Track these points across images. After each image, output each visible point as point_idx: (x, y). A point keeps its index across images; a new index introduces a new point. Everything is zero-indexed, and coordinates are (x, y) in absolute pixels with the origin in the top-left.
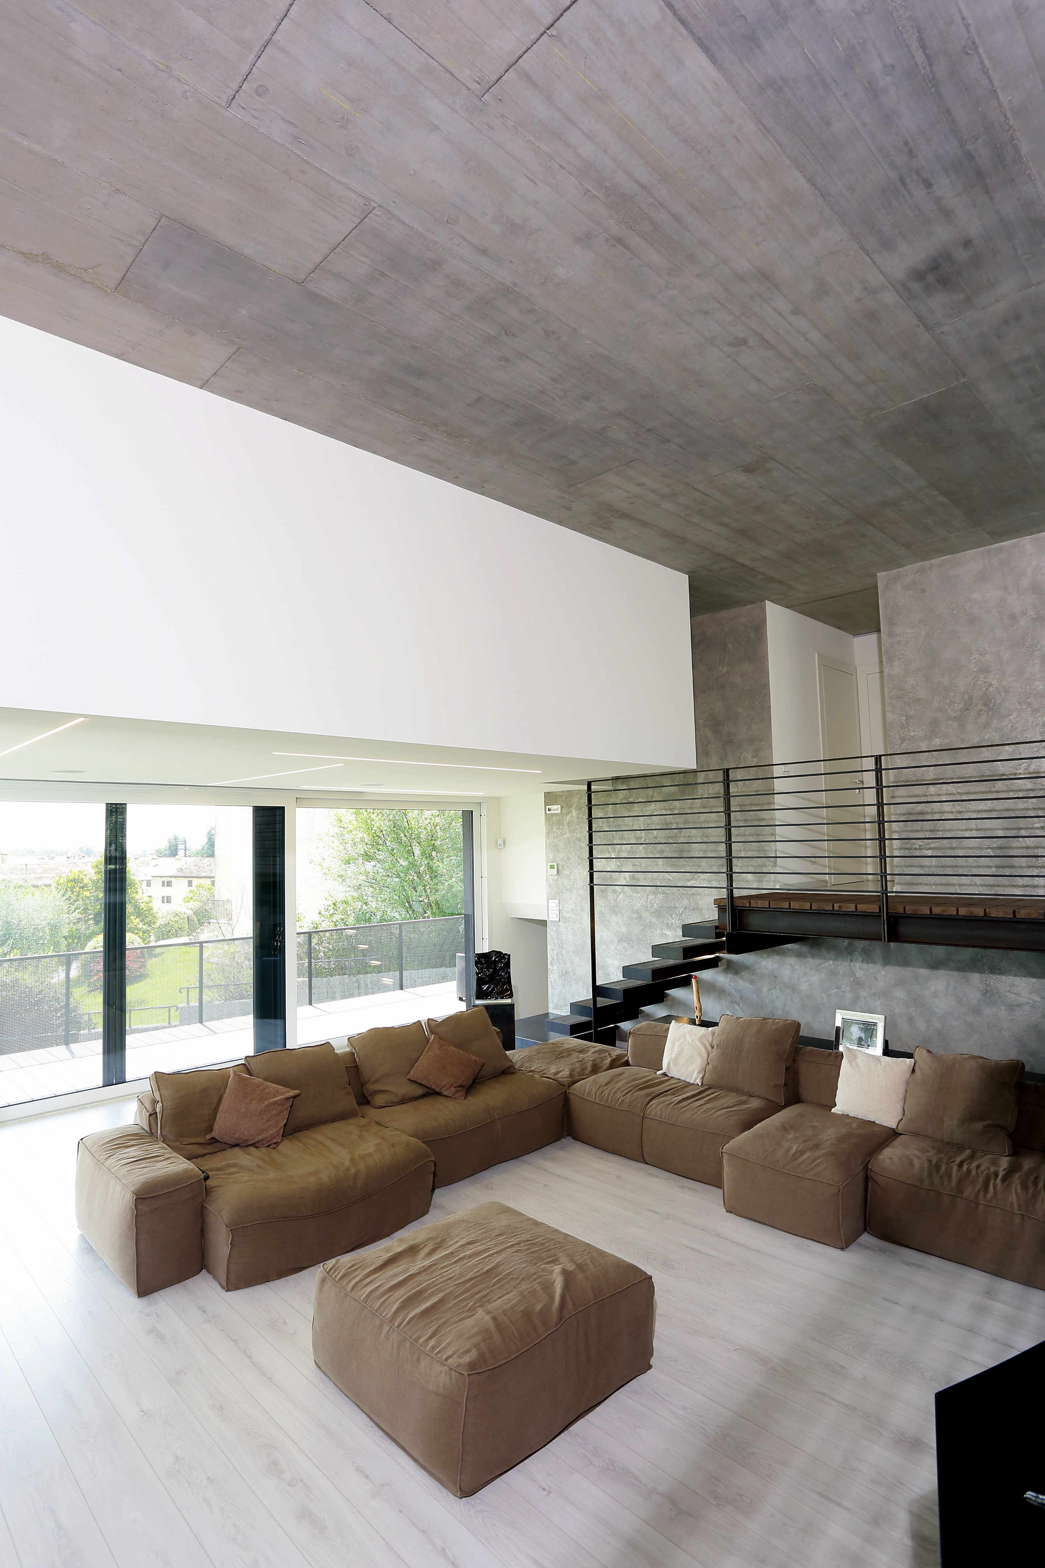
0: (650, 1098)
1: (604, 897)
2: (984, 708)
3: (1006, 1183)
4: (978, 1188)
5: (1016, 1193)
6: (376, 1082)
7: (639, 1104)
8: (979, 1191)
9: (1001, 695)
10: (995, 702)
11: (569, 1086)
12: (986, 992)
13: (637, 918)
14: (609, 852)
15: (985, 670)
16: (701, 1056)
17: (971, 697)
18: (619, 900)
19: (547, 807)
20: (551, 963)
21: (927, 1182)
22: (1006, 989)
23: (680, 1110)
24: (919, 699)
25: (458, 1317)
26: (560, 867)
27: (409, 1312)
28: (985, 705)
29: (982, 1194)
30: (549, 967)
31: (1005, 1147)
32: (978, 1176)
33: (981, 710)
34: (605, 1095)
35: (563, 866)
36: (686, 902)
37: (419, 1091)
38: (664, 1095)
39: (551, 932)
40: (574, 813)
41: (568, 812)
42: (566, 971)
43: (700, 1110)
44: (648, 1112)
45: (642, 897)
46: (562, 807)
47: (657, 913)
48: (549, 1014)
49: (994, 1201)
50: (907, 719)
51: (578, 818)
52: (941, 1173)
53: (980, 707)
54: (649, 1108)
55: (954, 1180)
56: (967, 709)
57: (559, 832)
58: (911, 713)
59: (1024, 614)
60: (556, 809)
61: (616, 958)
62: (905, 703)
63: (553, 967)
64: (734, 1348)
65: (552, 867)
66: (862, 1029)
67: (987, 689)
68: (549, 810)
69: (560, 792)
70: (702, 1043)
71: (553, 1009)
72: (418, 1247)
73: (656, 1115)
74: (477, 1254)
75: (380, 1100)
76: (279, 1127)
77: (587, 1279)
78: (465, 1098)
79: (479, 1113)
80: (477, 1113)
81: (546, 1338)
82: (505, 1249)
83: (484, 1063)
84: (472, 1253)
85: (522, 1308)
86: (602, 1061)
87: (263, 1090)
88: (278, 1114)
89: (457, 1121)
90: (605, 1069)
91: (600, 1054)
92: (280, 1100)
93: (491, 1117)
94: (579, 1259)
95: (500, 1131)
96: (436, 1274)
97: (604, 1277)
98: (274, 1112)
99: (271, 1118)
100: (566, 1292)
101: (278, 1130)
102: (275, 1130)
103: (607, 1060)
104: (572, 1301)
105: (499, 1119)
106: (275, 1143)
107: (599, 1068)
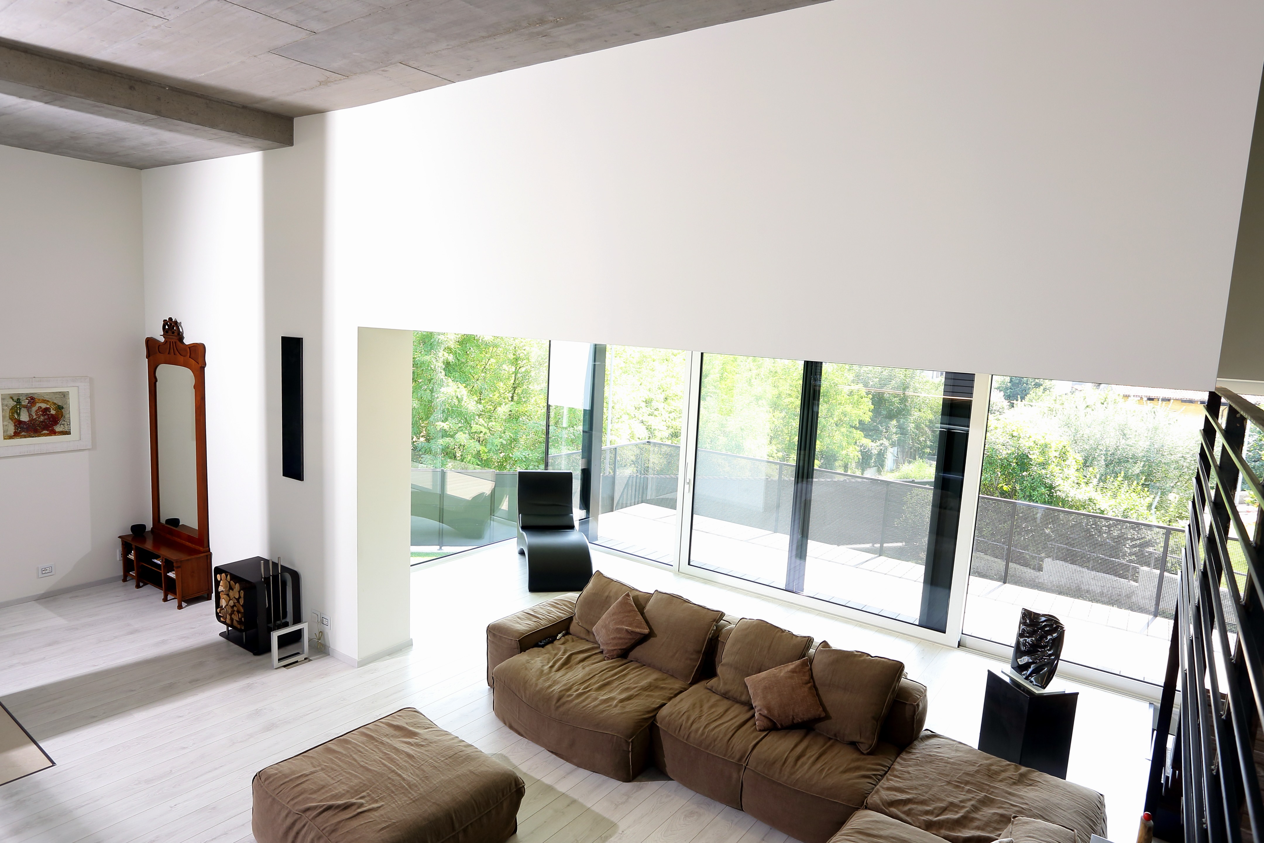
27: (334, 745)
74: (392, 760)
75: (713, 682)
76: (616, 648)
77: (343, 820)
78: (760, 731)
79: (732, 748)
80: (731, 746)
81: (287, 807)
82: (396, 773)
83: (827, 717)
84: (394, 758)
85: (313, 787)
86: (978, 828)
87: (627, 616)
88: (620, 638)
89: (704, 737)
90: (949, 836)
91: (999, 822)
92: (627, 630)
93: (740, 759)
94: (373, 814)
95: (740, 778)
96: (371, 746)
97: (347, 832)
98: (618, 636)
99: (615, 638)
100: (324, 807)
101: (615, 650)
102: (613, 648)
103: (989, 832)
104: (317, 814)
105: (745, 768)
106: (607, 657)
107: (950, 829)
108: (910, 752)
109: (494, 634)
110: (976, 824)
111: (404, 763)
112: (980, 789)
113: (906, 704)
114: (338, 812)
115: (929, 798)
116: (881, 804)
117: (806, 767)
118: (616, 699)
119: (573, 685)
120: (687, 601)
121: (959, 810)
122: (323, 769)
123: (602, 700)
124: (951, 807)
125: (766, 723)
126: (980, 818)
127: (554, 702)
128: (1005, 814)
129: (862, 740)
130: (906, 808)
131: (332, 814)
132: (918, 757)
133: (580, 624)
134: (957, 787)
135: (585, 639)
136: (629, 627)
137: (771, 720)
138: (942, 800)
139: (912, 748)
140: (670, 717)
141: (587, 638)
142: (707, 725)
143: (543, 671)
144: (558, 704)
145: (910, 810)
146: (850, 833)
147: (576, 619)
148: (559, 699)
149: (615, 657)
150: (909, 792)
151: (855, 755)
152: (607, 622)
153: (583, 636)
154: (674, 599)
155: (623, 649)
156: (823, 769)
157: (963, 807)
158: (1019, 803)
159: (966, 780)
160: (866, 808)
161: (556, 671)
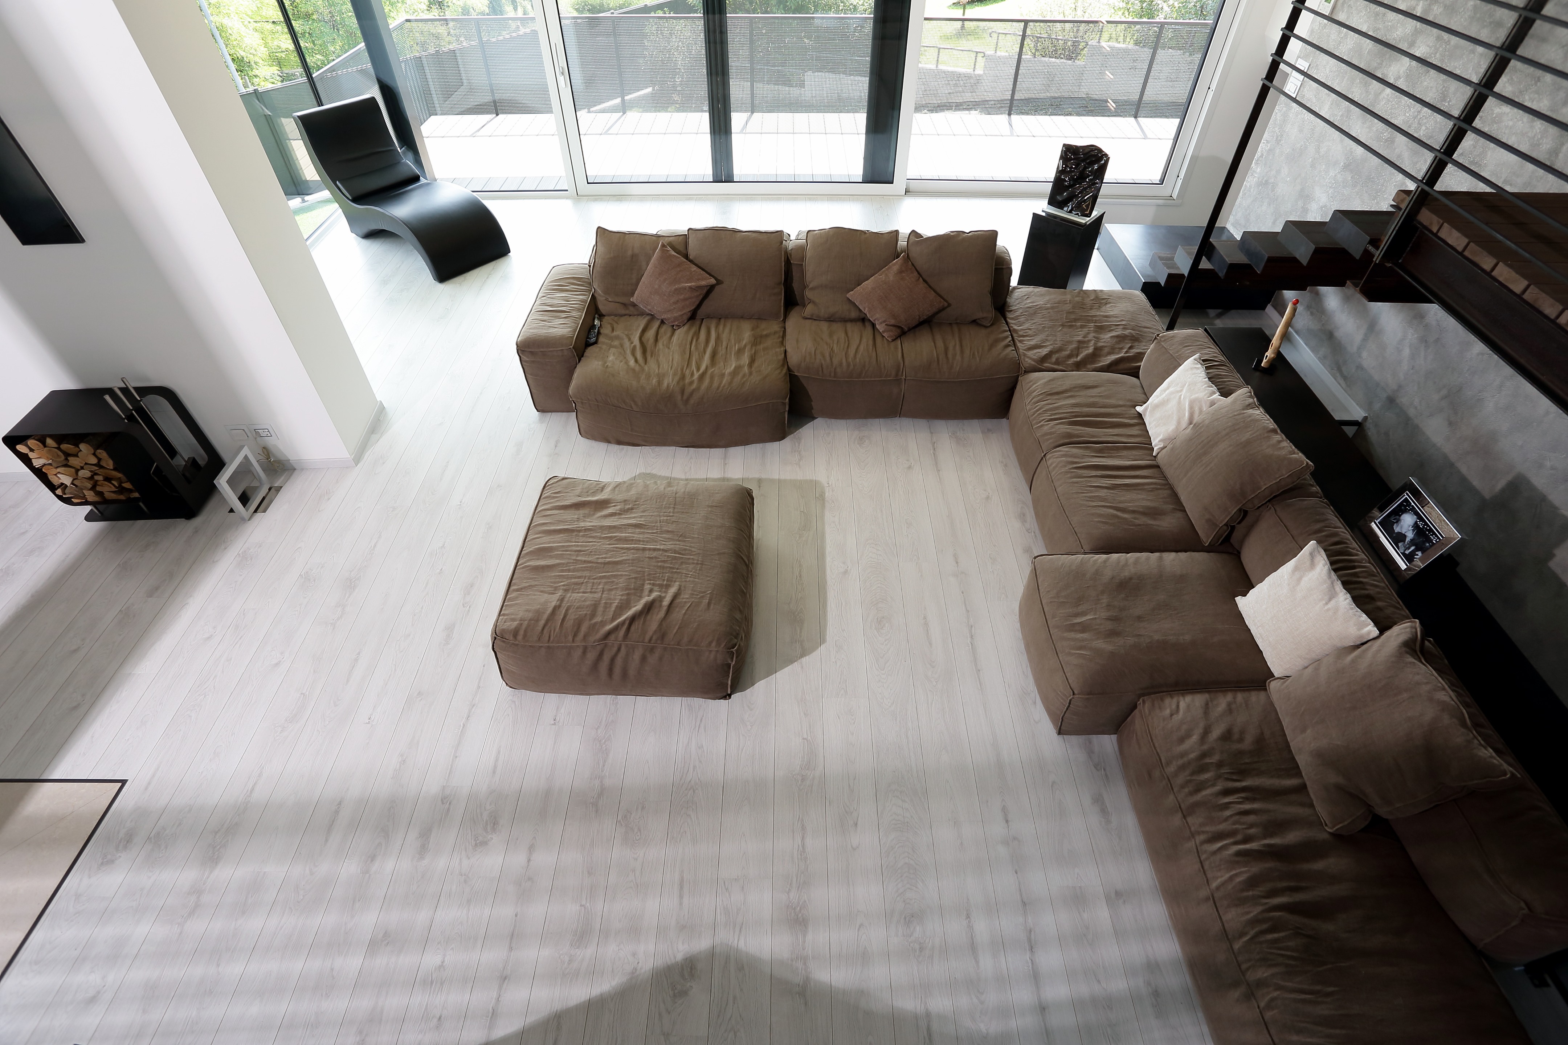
0: (1067, 441)
1: (1366, 84)
3: (1237, 859)
4: (1207, 829)
5: (1231, 878)
6: (812, 289)
7: (1050, 441)
11: (1025, 372)
13: (1386, 140)
16: (1179, 423)
18: (1381, 97)
20: (1258, 160)
23: (1073, 477)
25: (544, 588)
27: (531, 560)
29: (1202, 837)
30: (1253, 165)
31: (1340, 823)
34: (1037, 406)
37: (853, 314)
38: (1084, 447)
39: (1279, 113)
42: (1266, 181)
43: (1091, 492)
44: (1049, 456)
48: (1225, 230)
52: (1194, 778)
54: (1055, 452)
61: (1328, 192)
63: (1257, 168)
64: (805, 736)
66: (1416, 526)
70: (1191, 408)
71: (1233, 225)
72: (610, 503)
73: (1051, 465)
74: (626, 540)
75: (809, 309)
76: (684, 311)
77: (662, 621)
78: (893, 340)
79: (884, 366)
80: (882, 366)
81: (578, 646)
82: (650, 549)
83: (949, 305)
84: (626, 537)
85: (585, 612)
86: (1109, 353)
87: (680, 271)
88: (685, 299)
89: (852, 367)
90: (1096, 367)
91: (1118, 343)
92: (690, 287)
93: (897, 375)
94: (683, 598)
95: (901, 391)
96: (582, 539)
97: (679, 628)
98: (682, 297)
99: (678, 301)
100: (627, 622)
101: (683, 314)
102: (680, 313)
103: (1118, 353)
104: (625, 632)
105: (905, 379)
106: (677, 326)
107: (1093, 362)
108: (1011, 311)
109: (530, 352)
110: (1106, 350)
111: (641, 536)
112: (1087, 321)
113: (1003, 268)
114: (645, 617)
115: (1062, 344)
116: (1036, 364)
117: (958, 357)
118: (744, 366)
119: (682, 370)
120: (735, 231)
121: (1087, 344)
122: (566, 591)
123: (730, 374)
124: (1082, 344)
125: (897, 332)
126: (1105, 345)
127: (679, 397)
128: (1119, 334)
129: (985, 315)
130: (1054, 359)
131: (641, 622)
132: (1022, 313)
133: (610, 300)
134: (1071, 326)
135: (625, 315)
136: (690, 283)
137: (899, 327)
138: (1070, 342)
139: (1009, 306)
140: (804, 361)
141: (627, 312)
142: (846, 354)
143: (633, 370)
144: (685, 398)
145: (1057, 359)
146: (1043, 398)
147: (599, 295)
148: (682, 392)
149: (686, 321)
150: (1045, 346)
151: (983, 332)
152: (656, 286)
153: (623, 312)
154: (718, 234)
155: (691, 311)
156: (974, 354)
157: (1089, 341)
158: (1119, 322)
159: (1073, 318)
160: (1027, 372)
161: (646, 364)
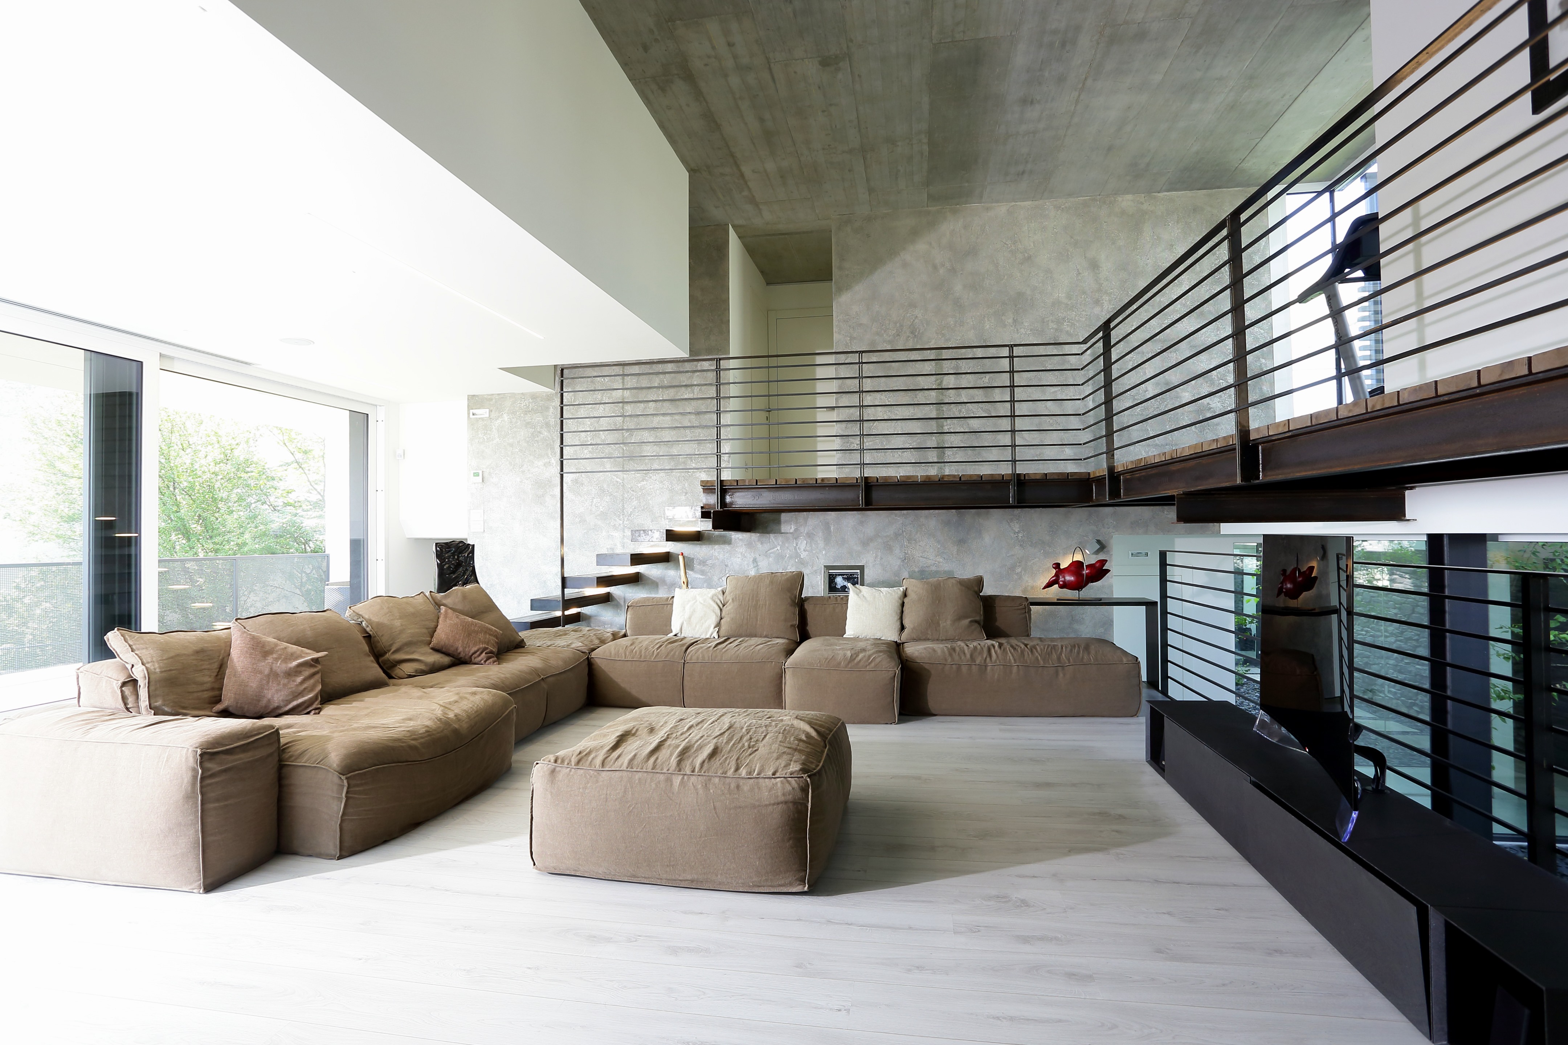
0: (685, 647)
2: (911, 335)
3: (1002, 648)
4: (985, 656)
5: (1011, 653)
6: (397, 651)
7: (677, 653)
8: (986, 658)
9: (924, 326)
10: (919, 331)
11: (589, 653)
12: (905, 559)
14: (548, 457)
15: (913, 305)
16: (715, 613)
17: (901, 326)
19: (471, 411)
21: (949, 660)
22: (920, 555)
23: (721, 651)
24: (861, 324)
26: (486, 475)
28: (912, 333)
31: (982, 635)
32: (982, 649)
33: (909, 337)
34: (636, 652)
35: (490, 474)
36: (635, 503)
37: (446, 660)
40: (506, 417)
41: (499, 417)
43: (739, 648)
44: (688, 658)
45: (586, 500)
46: (491, 411)
47: (604, 516)
49: (998, 661)
50: (850, 340)
51: (511, 422)
52: (957, 652)
53: (908, 334)
54: (690, 654)
55: (968, 656)
56: (898, 335)
57: (485, 438)
58: (855, 335)
59: (943, 265)
60: (483, 413)
62: (850, 326)
65: (476, 475)
67: (914, 320)
68: (473, 414)
69: (488, 395)
70: (714, 601)
73: (698, 659)
